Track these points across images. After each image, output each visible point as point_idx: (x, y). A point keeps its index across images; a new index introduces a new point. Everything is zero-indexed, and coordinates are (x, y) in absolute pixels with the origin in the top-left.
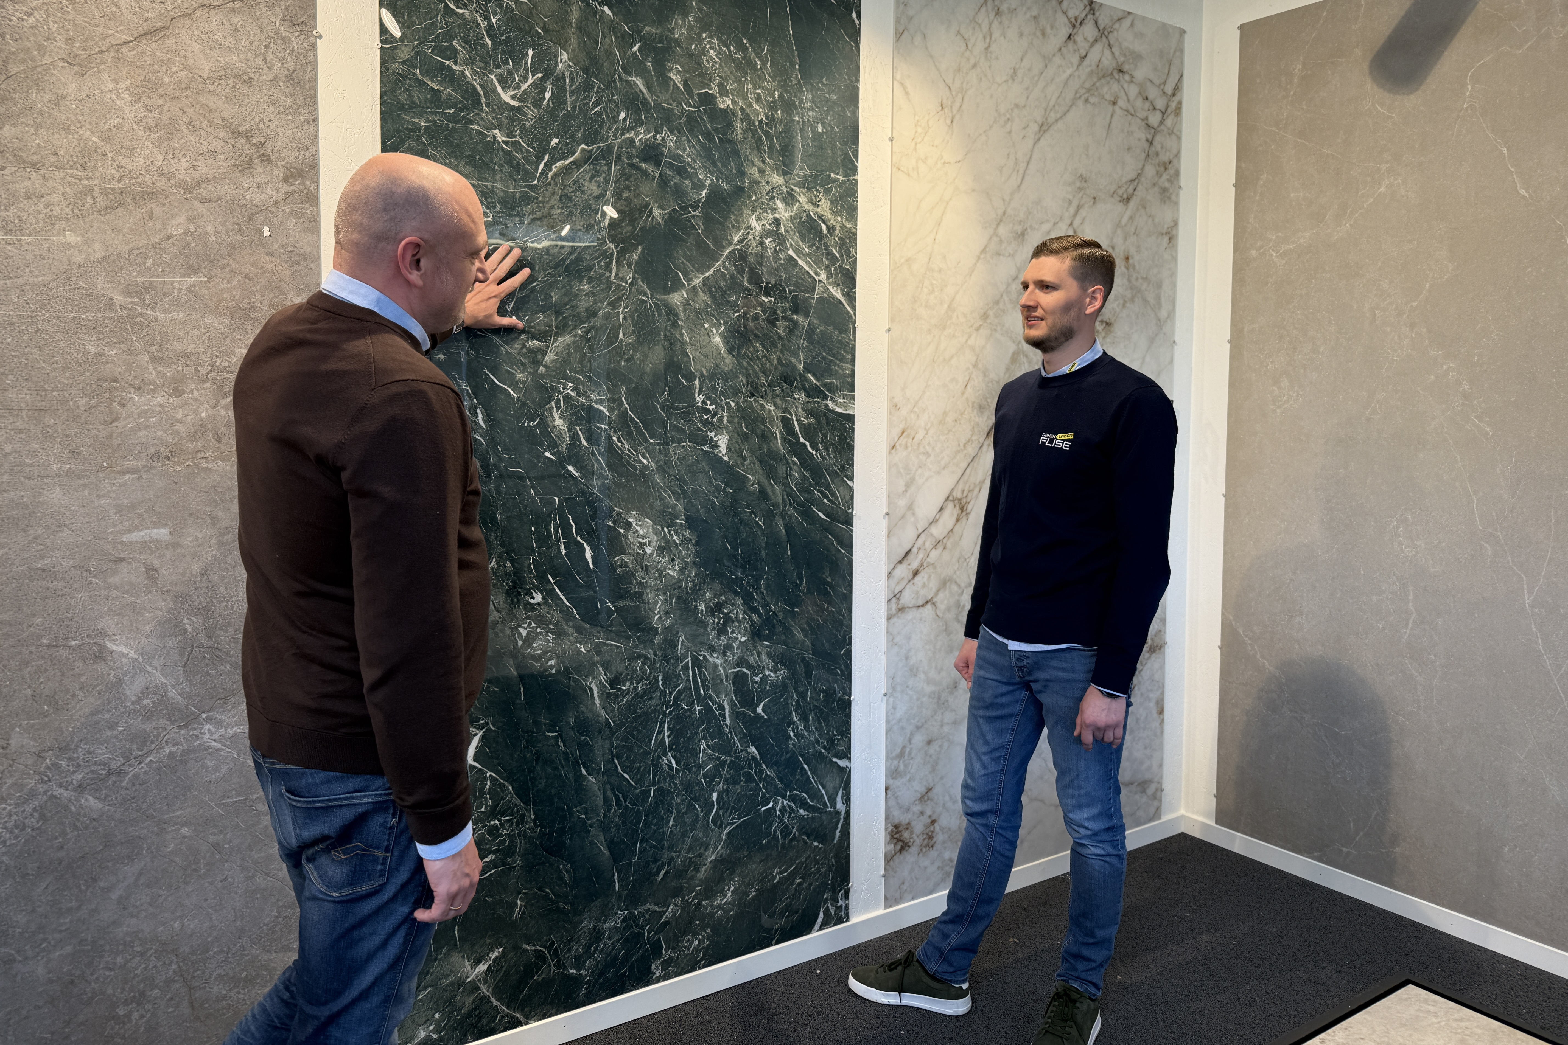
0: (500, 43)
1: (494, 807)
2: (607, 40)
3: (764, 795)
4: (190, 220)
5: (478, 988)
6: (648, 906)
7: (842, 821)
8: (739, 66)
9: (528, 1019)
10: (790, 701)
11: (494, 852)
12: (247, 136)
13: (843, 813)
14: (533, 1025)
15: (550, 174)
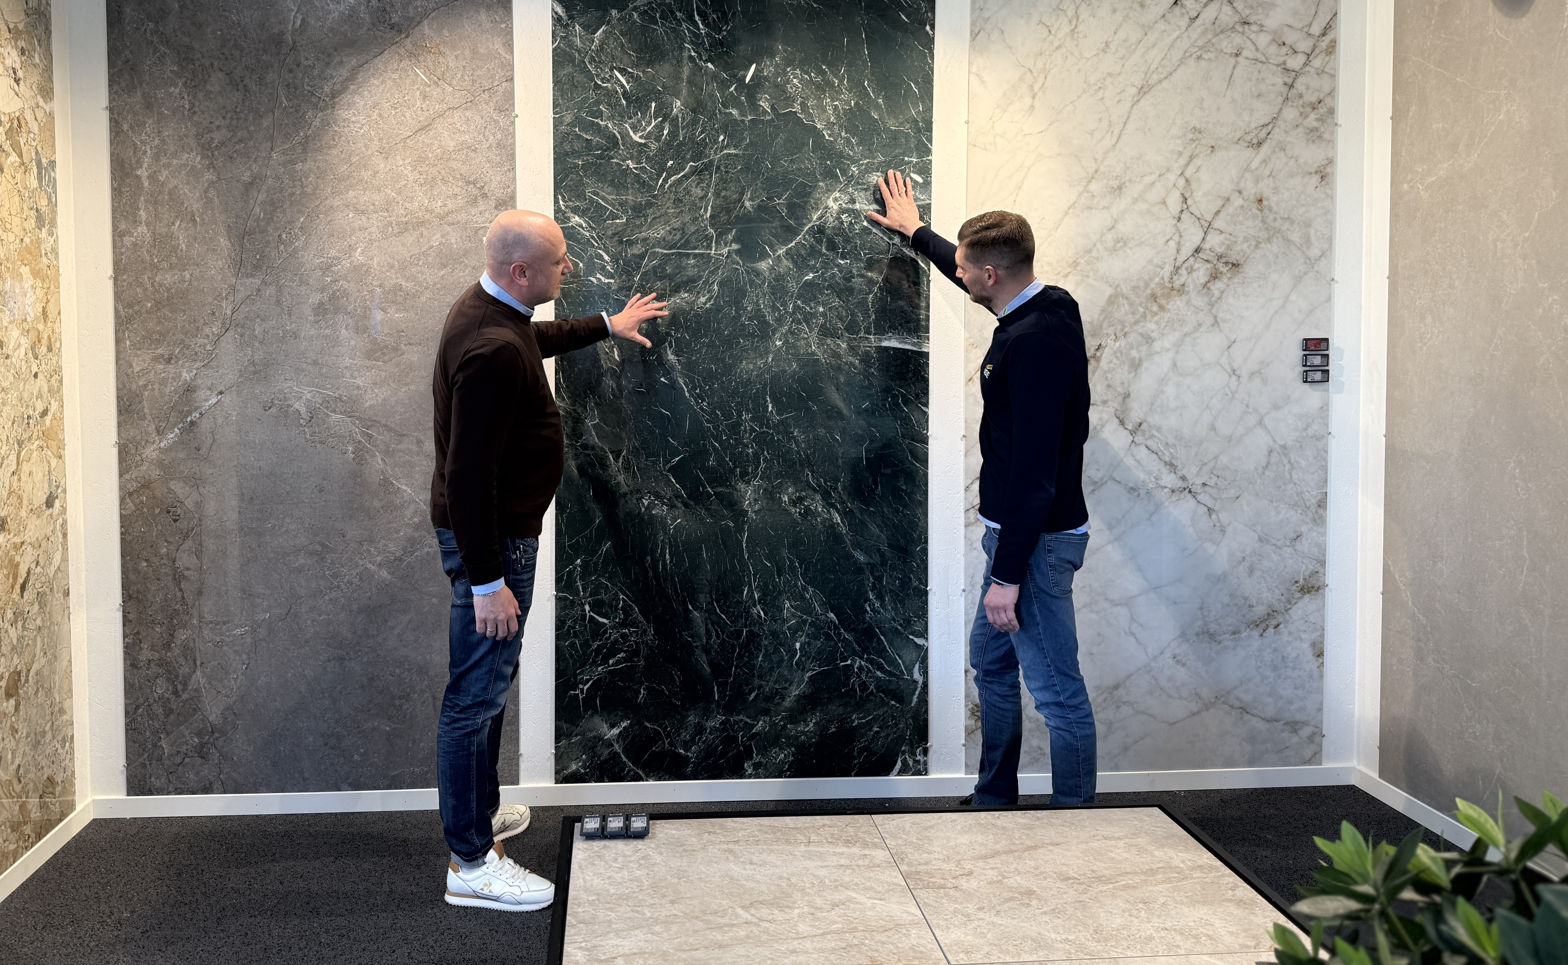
0: (632, 102)
1: (625, 620)
2: (710, 87)
3: (842, 653)
4: (443, 236)
5: (612, 745)
6: (741, 717)
7: (919, 689)
8: (818, 87)
9: (648, 777)
10: (866, 582)
11: (625, 652)
12: (474, 183)
13: (920, 682)
14: (651, 783)
15: (667, 186)
